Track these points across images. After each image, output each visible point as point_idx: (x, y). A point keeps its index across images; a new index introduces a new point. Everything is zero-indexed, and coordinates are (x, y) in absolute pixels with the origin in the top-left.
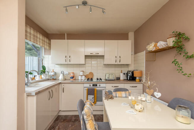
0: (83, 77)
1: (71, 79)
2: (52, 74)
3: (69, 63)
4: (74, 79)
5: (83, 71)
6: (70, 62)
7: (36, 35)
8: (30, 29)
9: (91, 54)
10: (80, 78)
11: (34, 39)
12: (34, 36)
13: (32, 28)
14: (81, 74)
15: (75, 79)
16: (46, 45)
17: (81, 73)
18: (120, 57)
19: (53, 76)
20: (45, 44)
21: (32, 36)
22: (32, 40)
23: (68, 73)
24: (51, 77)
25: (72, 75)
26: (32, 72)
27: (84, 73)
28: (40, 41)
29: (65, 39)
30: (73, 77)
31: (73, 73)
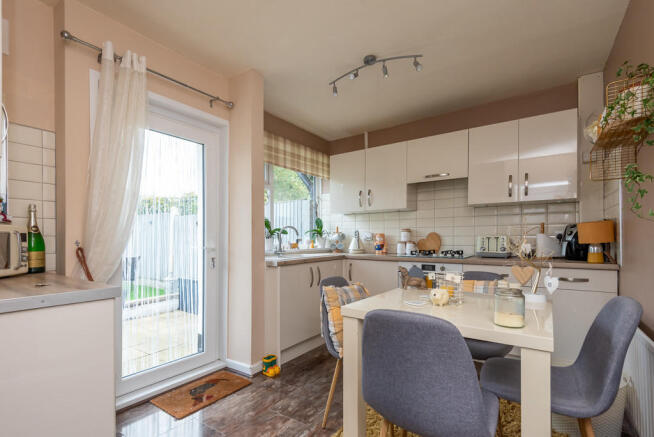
0: (408, 245)
1: (377, 252)
2: (335, 237)
3: (369, 209)
4: (384, 251)
5: (408, 230)
6: (370, 205)
7: (296, 153)
8: (285, 143)
9: (427, 177)
10: (399, 249)
11: (293, 162)
12: (293, 155)
13: (288, 142)
14: (403, 239)
15: (386, 253)
16: (320, 171)
17: (403, 236)
18: (527, 175)
19: (337, 242)
20: (317, 168)
21: (288, 158)
22: (288, 165)
23: (369, 236)
24: (333, 245)
25: (378, 241)
26: (288, 230)
27: (411, 236)
28: (306, 165)
29: (363, 148)
30: (380, 247)
31: (382, 236)
